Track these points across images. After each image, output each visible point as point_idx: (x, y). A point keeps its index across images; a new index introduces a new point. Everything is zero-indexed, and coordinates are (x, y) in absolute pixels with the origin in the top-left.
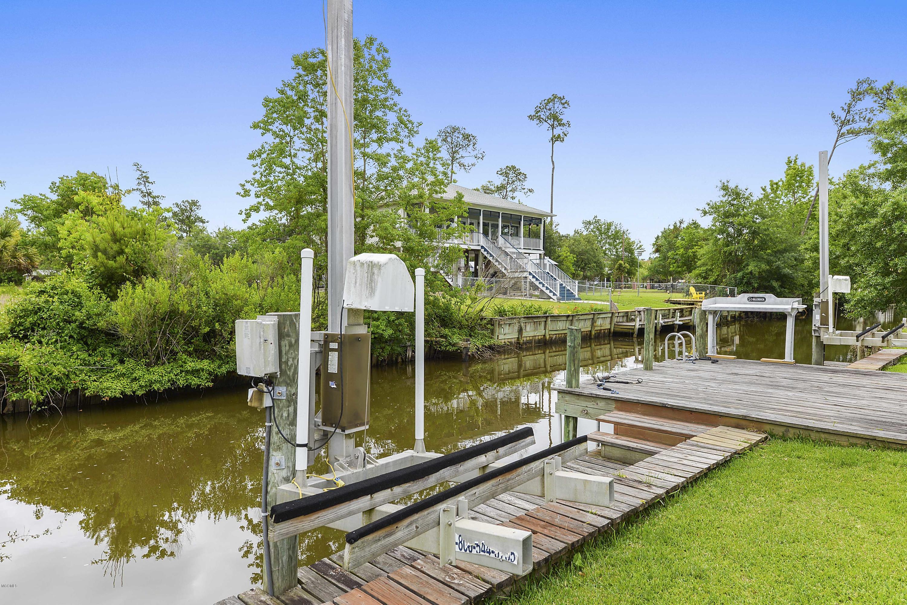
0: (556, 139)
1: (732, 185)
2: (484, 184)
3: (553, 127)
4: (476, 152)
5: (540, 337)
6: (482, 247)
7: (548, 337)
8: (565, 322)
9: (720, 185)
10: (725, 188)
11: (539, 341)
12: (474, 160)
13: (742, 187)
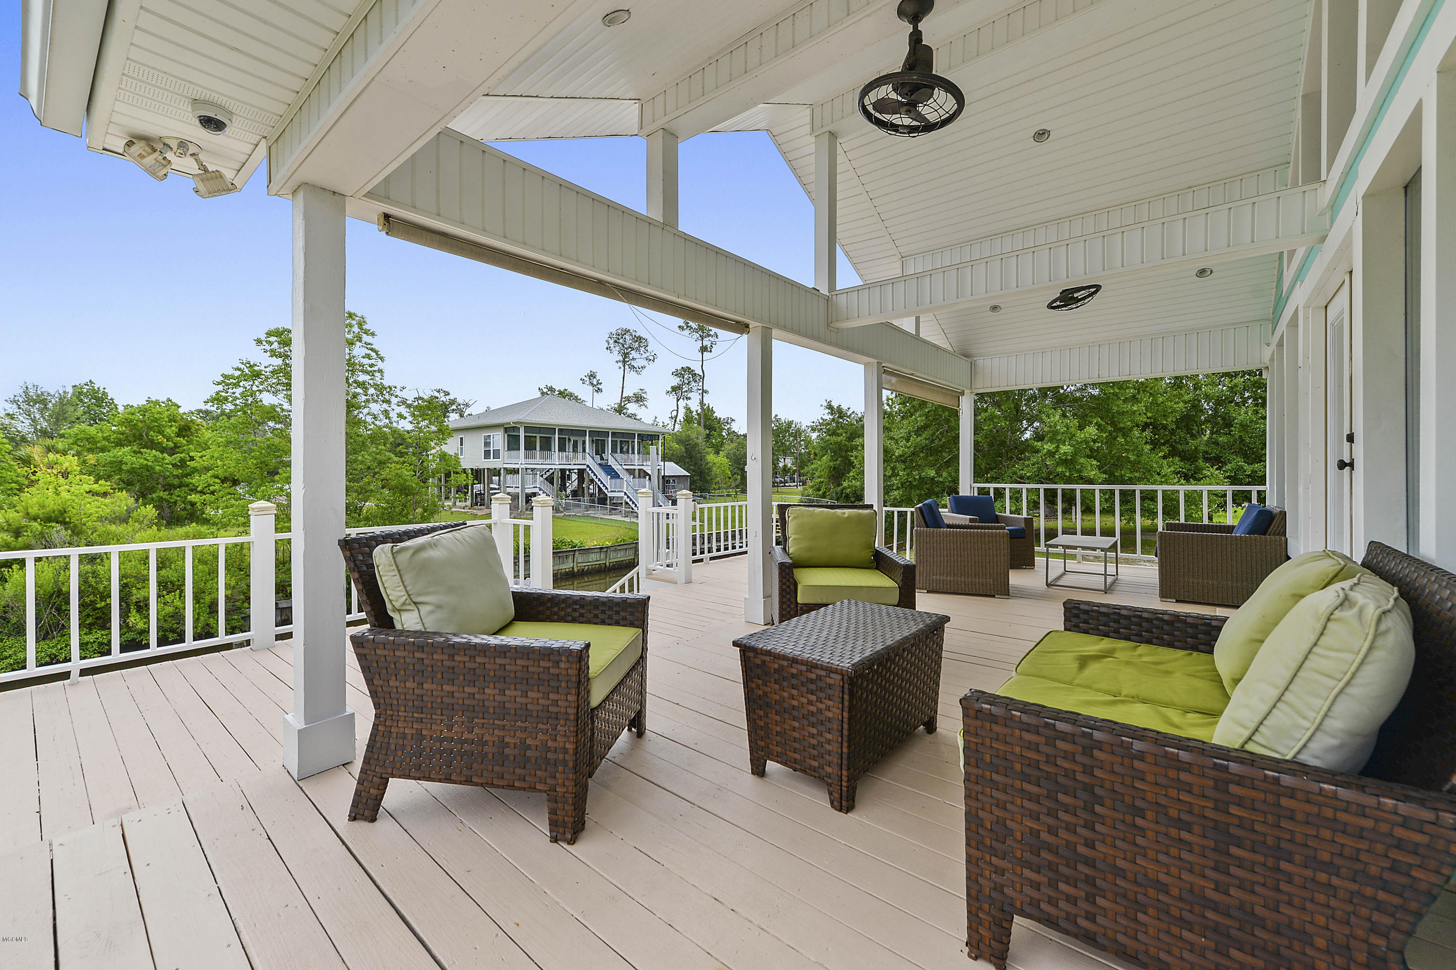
0: (704, 349)
1: (835, 405)
2: (636, 391)
3: (702, 338)
4: (648, 354)
5: (567, 570)
6: (588, 466)
7: (576, 570)
8: (599, 554)
9: (825, 404)
10: (830, 407)
11: (567, 574)
12: (644, 363)
13: (844, 407)
